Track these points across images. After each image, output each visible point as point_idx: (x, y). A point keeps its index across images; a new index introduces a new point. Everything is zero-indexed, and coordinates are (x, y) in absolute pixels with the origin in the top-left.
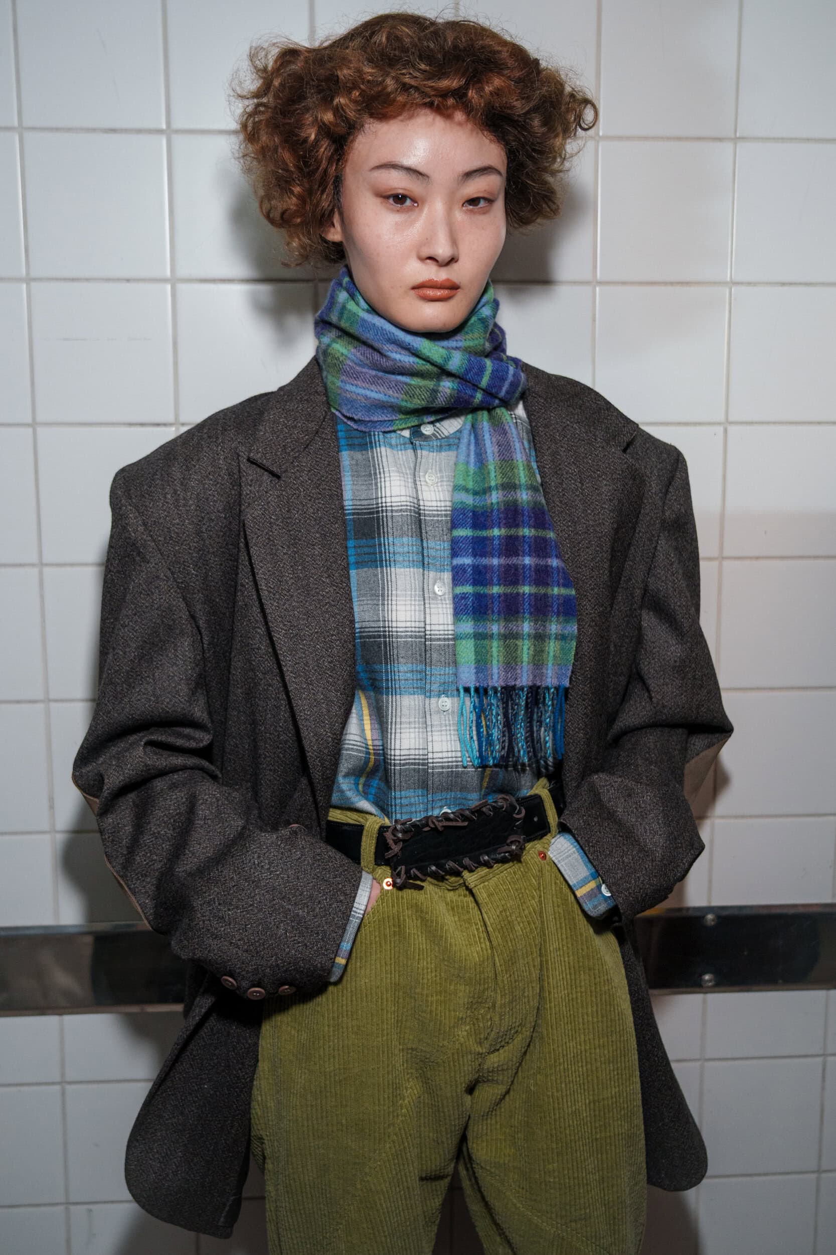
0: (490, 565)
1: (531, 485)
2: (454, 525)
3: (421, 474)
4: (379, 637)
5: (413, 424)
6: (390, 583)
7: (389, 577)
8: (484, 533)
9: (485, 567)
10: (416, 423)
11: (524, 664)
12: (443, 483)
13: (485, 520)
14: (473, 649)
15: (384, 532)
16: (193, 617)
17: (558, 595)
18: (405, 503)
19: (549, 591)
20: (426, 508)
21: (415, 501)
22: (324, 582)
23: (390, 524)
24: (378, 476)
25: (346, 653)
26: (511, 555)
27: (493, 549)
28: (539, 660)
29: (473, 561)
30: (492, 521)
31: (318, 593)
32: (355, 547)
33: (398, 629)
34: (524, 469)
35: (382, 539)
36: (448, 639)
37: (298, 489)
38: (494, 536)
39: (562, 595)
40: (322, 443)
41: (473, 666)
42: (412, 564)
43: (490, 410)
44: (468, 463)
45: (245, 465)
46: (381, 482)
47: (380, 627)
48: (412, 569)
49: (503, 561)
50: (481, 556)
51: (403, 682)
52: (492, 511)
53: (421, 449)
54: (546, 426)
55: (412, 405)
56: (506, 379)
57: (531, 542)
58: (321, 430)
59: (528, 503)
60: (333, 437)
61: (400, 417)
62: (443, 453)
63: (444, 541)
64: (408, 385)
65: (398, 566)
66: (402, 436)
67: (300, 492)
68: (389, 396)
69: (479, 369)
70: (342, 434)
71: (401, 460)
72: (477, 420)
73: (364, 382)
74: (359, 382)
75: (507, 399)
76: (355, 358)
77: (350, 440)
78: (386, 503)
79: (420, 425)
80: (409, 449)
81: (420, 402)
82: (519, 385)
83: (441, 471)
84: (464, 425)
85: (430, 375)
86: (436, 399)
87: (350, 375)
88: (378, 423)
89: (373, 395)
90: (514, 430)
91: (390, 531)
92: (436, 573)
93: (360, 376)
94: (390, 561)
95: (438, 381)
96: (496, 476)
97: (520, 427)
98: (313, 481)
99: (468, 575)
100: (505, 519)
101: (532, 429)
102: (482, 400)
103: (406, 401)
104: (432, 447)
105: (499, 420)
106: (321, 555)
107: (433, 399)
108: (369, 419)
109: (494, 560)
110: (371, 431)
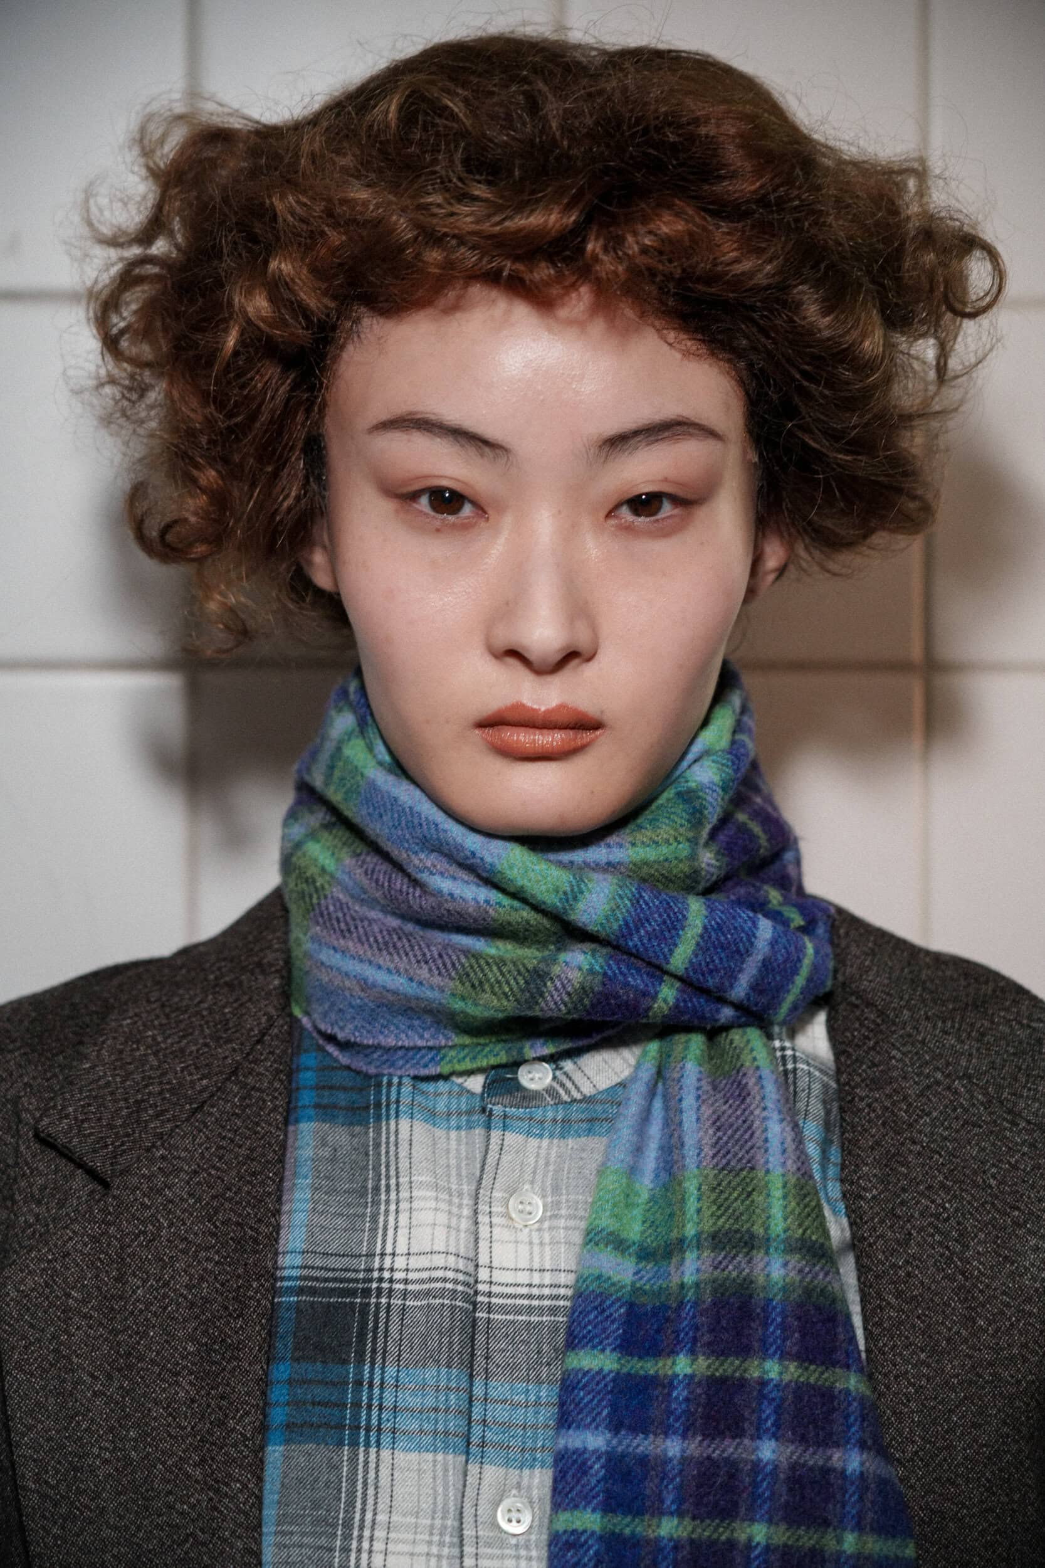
0: (657, 1457)
1: (802, 1239)
2: (573, 1341)
3: (497, 1194)
5: (493, 1061)
6: (371, 1491)
7: (372, 1475)
8: (650, 1367)
9: (643, 1461)
10: (503, 1058)
12: (555, 1223)
13: (658, 1331)
15: (374, 1351)
17: (858, 1556)
18: (439, 1274)
19: (830, 1543)
20: (495, 1289)
21: (471, 1268)
22: (189, 1476)
23: (394, 1329)
24: (383, 1197)
26: (721, 1434)
27: (669, 1413)
29: (609, 1443)
30: (677, 1332)
31: (171, 1507)
32: (290, 1382)
34: (785, 1197)
35: (367, 1368)
37: (154, 1219)
38: (676, 1376)
39: (867, 1556)
40: (243, 1099)
42: (441, 1440)
43: (713, 1033)
44: (633, 1171)
45: (30, 1148)
46: (387, 1211)
48: (440, 1457)
49: (694, 1447)
50: (634, 1430)
52: (681, 1305)
53: (505, 1128)
54: (875, 1084)
55: (480, 1008)
56: (747, 951)
57: (783, 1400)
58: (246, 1064)
59: (784, 1289)
60: (277, 1085)
61: (457, 1039)
62: (571, 1142)
63: (540, 1382)
64: (473, 956)
65: (400, 1444)
66: (464, 1091)
67: (160, 1228)
68: (421, 983)
69: (664, 922)
70: (307, 1077)
71: (453, 1153)
72: (669, 1056)
73: (363, 944)
74: (350, 944)
75: (756, 1004)
76: (351, 884)
77: (326, 1093)
78: (392, 1270)
79: (516, 1065)
80: (470, 1127)
81: (498, 1000)
82: (795, 971)
83: (556, 1189)
84: (638, 1067)
85: (536, 935)
86: (542, 995)
87: (332, 925)
88: (400, 1053)
89: (381, 978)
90: (771, 1089)
91: (392, 1348)
92: (502, 1471)
93: (356, 928)
94: (379, 1430)
95: (559, 950)
96: (699, 1211)
97: (803, 1083)
98: (199, 1200)
99: (593, 1481)
100: (711, 1331)
101: (840, 1090)
102: (676, 1006)
103: (463, 998)
104: (542, 1122)
105: (739, 1064)
106: (193, 1401)
107: (532, 997)
108: (376, 1042)
109: (669, 1443)
110: (379, 1076)
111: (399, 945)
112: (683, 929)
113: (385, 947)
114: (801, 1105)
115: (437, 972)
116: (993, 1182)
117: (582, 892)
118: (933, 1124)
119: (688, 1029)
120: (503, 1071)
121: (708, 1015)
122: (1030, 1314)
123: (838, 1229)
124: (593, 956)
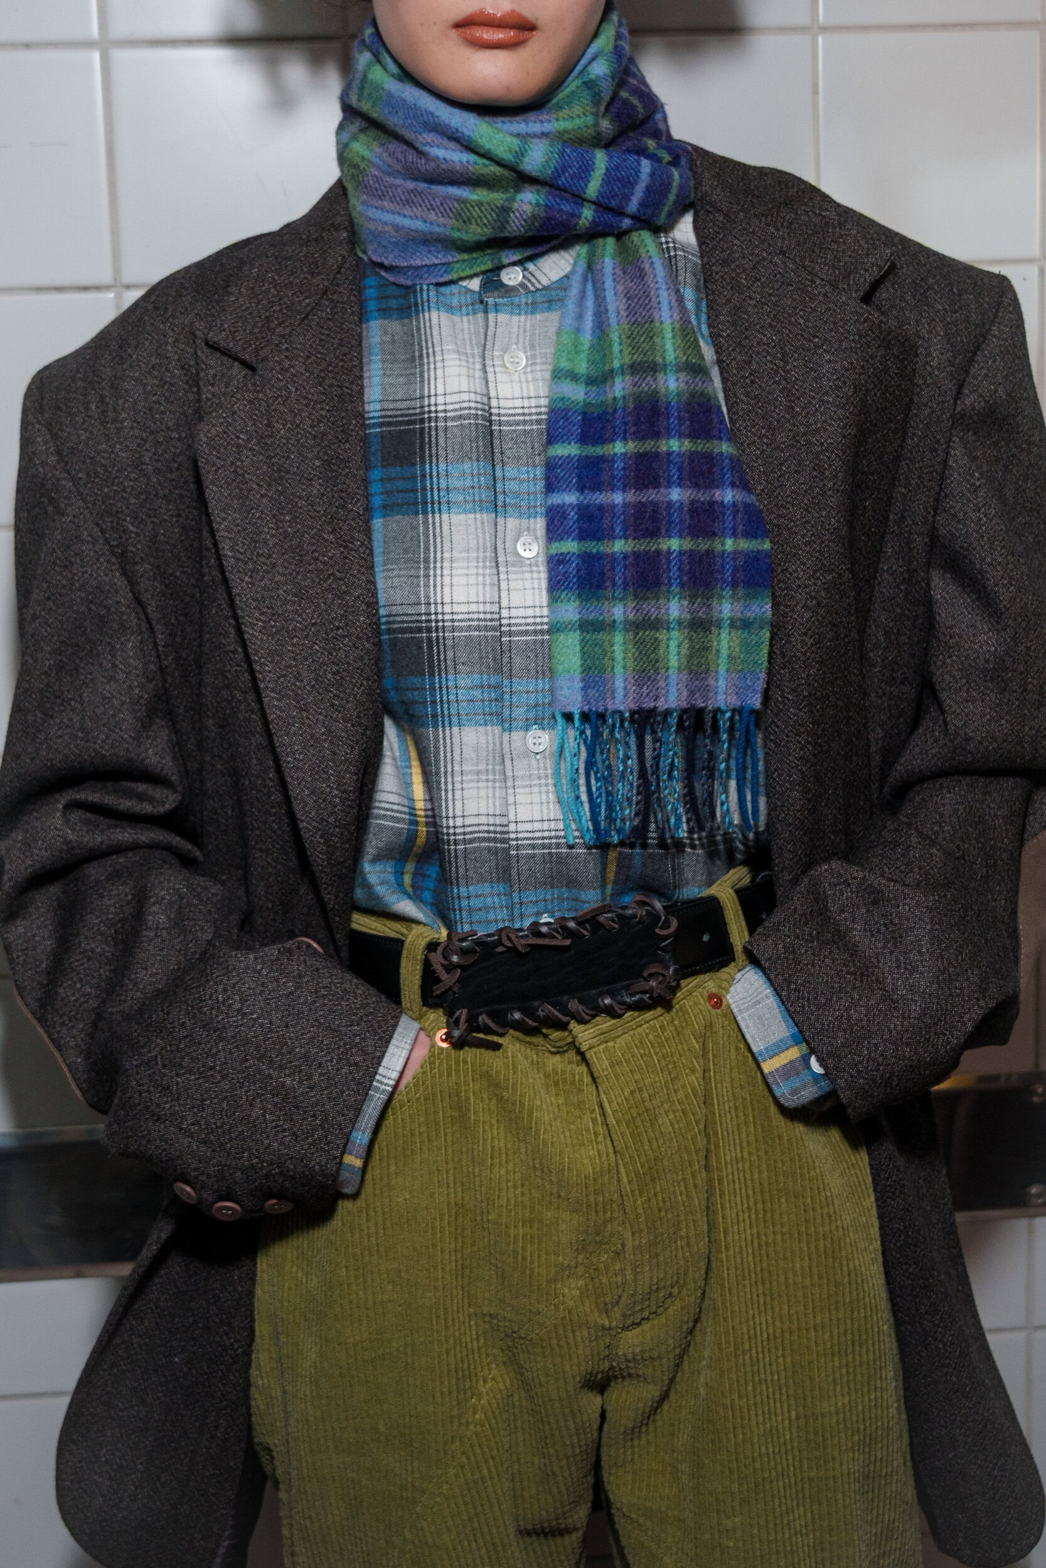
0: (608, 505)
1: (686, 362)
2: (551, 439)
3: (496, 353)
4: (420, 630)
5: (483, 268)
6: (438, 540)
7: (438, 530)
8: (599, 450)
9: (600, 508)
10: (489, 265)
11: (670, 671)
12: (534, 368)
13: (603, 428)
14: (578, 648)
15: (431, 456)
16: (138, 601)
17: (735, 552)
18: (466, 405)
19: (718, 547)
20: (502, 411)
21: (485, 400)
22: (326, 540)
23: (441, 441)
24: (425, 360)
25: (361, 658)
26: (647, 487)
27: (613, 477)
28: (699, 665)
29: (578, 499)
30: (614, 428)
31: (316, 559)
32: (382, 480)
33: (455, 617)
34: (674, 337)
35: (427, 466)
36: (542, 632)
37: (286, 387)
38: (615, 454)
39: (741, 552)
40: (332, 309)
41: (577, 675)
42: (478, 506)
43: (620, 236)
44: (578, 330)
45: (203, 353)
46: (429, 369)
47: (420, 614)
48: (478, 516)
49: (631, 496)
50: (593, 490)
51: (464, 704)
52: (615, 411)
53: (497, 311)
54: (725, 263)
55: (470, 235)
56: (635, 181)
57: (683, 463)
58: (332, 287)
59: (678, 394)
60: (352, 298)
61: (459, 257)
62: (538, 316)
63: (535, 466)
64: (462, 201)
65: (453, 510)
66: (468, 290)
67: (290, 393)
68: (432, 224)
69: (581, 168)
70: (371, 293)
71: (466, 331)
72: (594, 253)
73: (393, 203)
74: (386, 204)
75: (645, 215)
76: (382, 164)
77: (384, 301)
78: (436, 405)
79: (498, 269)
80: (475, 313)
81: (481, 229)
82: (668, 191)
83: (532, 346)
84: (575, 265)
85: (501, 182)
86: (508, 223)
87: (373, 192)
88: (425, 269)
89: (407, 223)
90: (660, 271)
91: (441, 452)
92: (518, 521)
93: (388, 192)
94: (440, 503)
95: (516, 191)
96: (621, 351)
97: (681, 264)
98: (312, 373)
99: (571, 523)
100: (635, 425)
101: (703, 266)
102: (594, 221)
103: (459, 230)
104: (519, 306)
105: (638, 255)
106: (323, 495)
107: (502, 224)
108: (409, 264)
109: (615, 495)
110: (415, 285)
111: (416, 200)
112: (593, 171)
113: (406, 202)
114: (681, 278)
115: (440, 216)
116: (801, 321)
117: (527, 152)
119: (604, 235)
120: (490, 274)
121: (615, 225)
122: (828, 402)
123: (708, 353)
124: (537, 193)
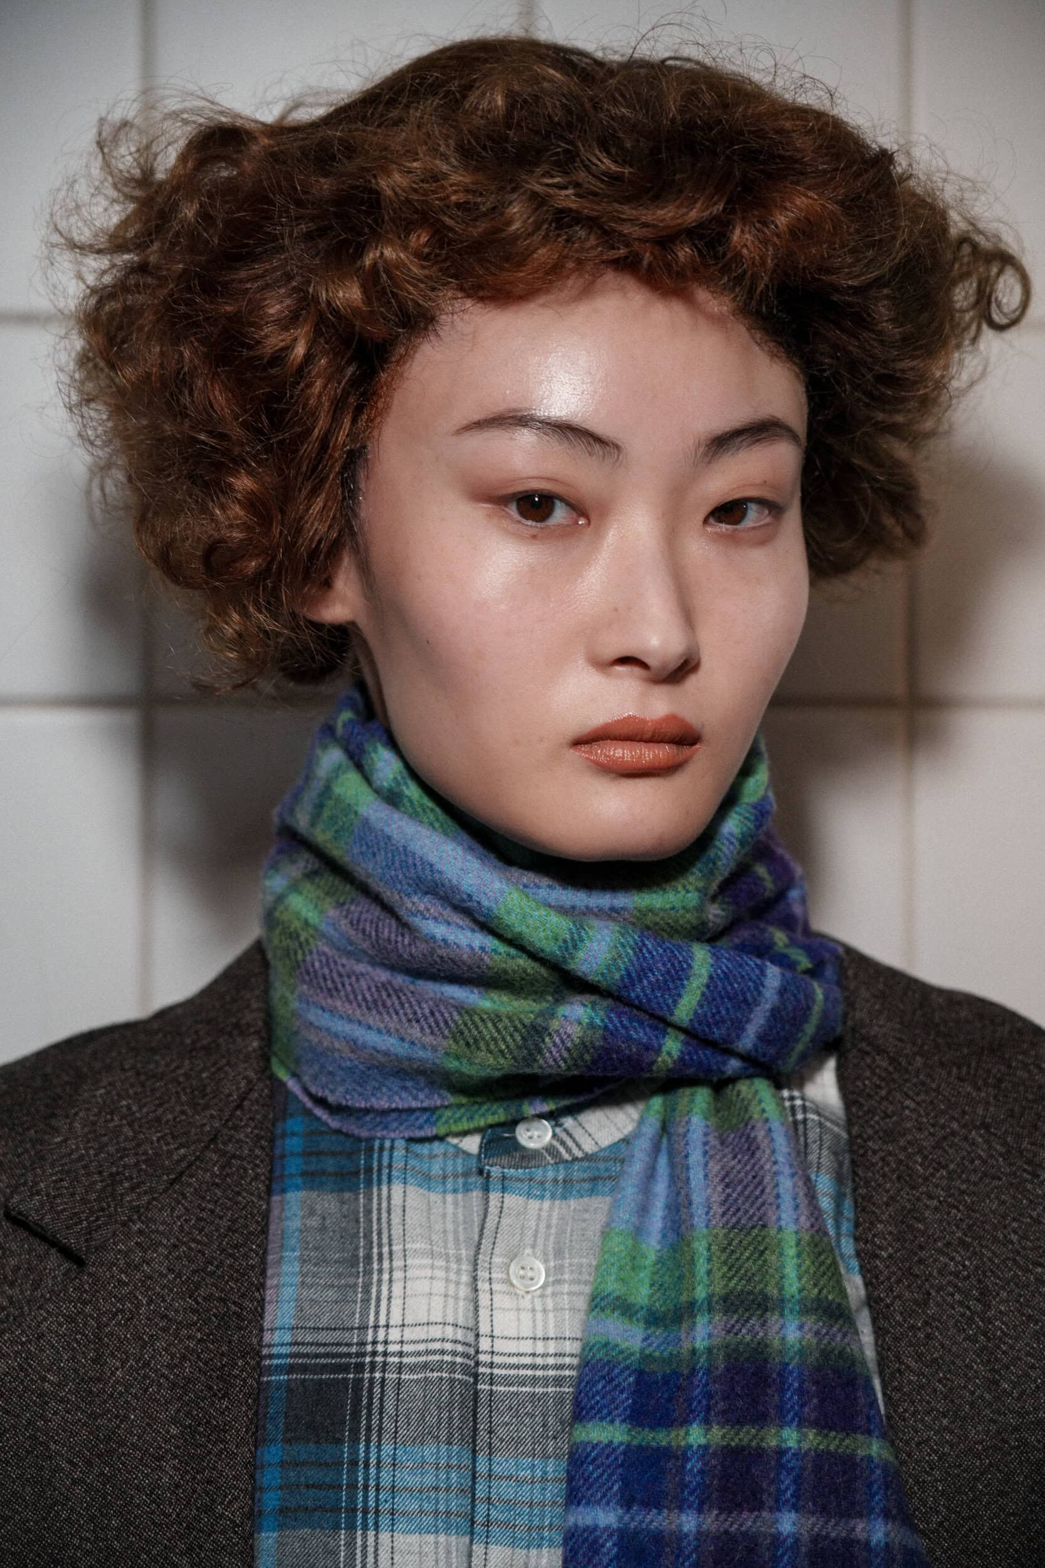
0: (671, 1533)
1: (818, 1299)
2: (581, 1412)
3: (497, 1260)
5: (491, 1120)
7: (371, 1559)
8: (661, 1438)
9: (657, 1537)
10: (500, 1117)
12: (558, 1288)
13: (670, 1400)
15: (369, 1429)
18: (437, 1346)
20: (497, 1359)
21: (470, 1338)
23: (389, 1404)
24: (375, 1266)
26: (738, 1506)
27: (683, 1485)
29: (620, 1519)
30: (689, 1401)
32: (282, 1464)
34: (799, 1255)
35: (362, 1446)
37: (132, 1296)
38: (690, 1447)
40: (223, 1167)
42: (443, 1522)
43: (720, 1085)
44: (638, 1232)
46: (380, 1281)
48: (442, 1538)
49: (711, 1521)
50: (647, 1504)
52: (693, 1372)
53: (504, 1190)
54: (889, 1136)
55: (475, 1067)
56: (755, 1000)
57: (803, 1469)
58: (225, 1131)
59: (802, 1352)
60: (258, 1152)
61: (451, 1099)
62: (573, 1203)
63: (546, 1457)
64: (467, 1012)
65: (399, 1526)
66: (459, 1151)
67: (138, 1306)
68: (413, 1043)
69: (668, 972)
70: (293, 1144)
71: (450, 1218)
72: (674, 1110)
73: (350, 1003)
74: (339, 1003)
75: (764, 1055)
76: (337, 935)
77: (314, 1159)
78: (386, 1342)
79: (513, 1124)
80: (467, 1189)
81: (495, 1059)
82: (805, 1018)
83: (559, 1253)
84: (641, 1122)
85: (532, 985)
86: (540, 1051)
87: (318, 983)
88: (394, 1115)
89: (372, 1038)
90: (781, 1142)
91: (388, 1424)
92: (508, 1551)
93: (343, 985)
94: (377, 1512)
95: (557, 1001)
96: (709, 1273)
97: (813, 1135)
98: (179, 1276)
99: (605, 1561)
100: (724, 1399)
101: (852, 1140)
102: (681, 1059)
103: (457, 1058)
104: (542, 1183)
105: (747, 1116)
106: (177, 1486)
107: (531, 1054)
108: (368, 1105)
109: (683, 1517)
110: (370, 1140)
111: (389, 1003)
112: (688, 979)
113: (375, 1005)
114: (813, 1158)
115: (428, 1031)
117: (582, 940)
118: (950, 1178)
119: (693, 1082)
120: (499, 1130)
121: (715, 1067)
123: (855, 1286)
124: (593, 1009)
